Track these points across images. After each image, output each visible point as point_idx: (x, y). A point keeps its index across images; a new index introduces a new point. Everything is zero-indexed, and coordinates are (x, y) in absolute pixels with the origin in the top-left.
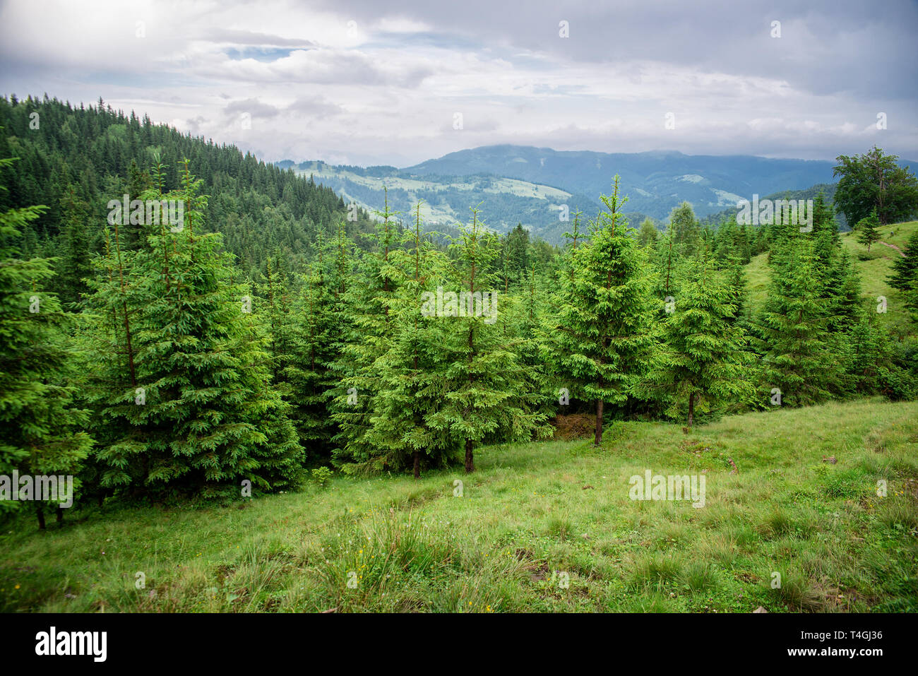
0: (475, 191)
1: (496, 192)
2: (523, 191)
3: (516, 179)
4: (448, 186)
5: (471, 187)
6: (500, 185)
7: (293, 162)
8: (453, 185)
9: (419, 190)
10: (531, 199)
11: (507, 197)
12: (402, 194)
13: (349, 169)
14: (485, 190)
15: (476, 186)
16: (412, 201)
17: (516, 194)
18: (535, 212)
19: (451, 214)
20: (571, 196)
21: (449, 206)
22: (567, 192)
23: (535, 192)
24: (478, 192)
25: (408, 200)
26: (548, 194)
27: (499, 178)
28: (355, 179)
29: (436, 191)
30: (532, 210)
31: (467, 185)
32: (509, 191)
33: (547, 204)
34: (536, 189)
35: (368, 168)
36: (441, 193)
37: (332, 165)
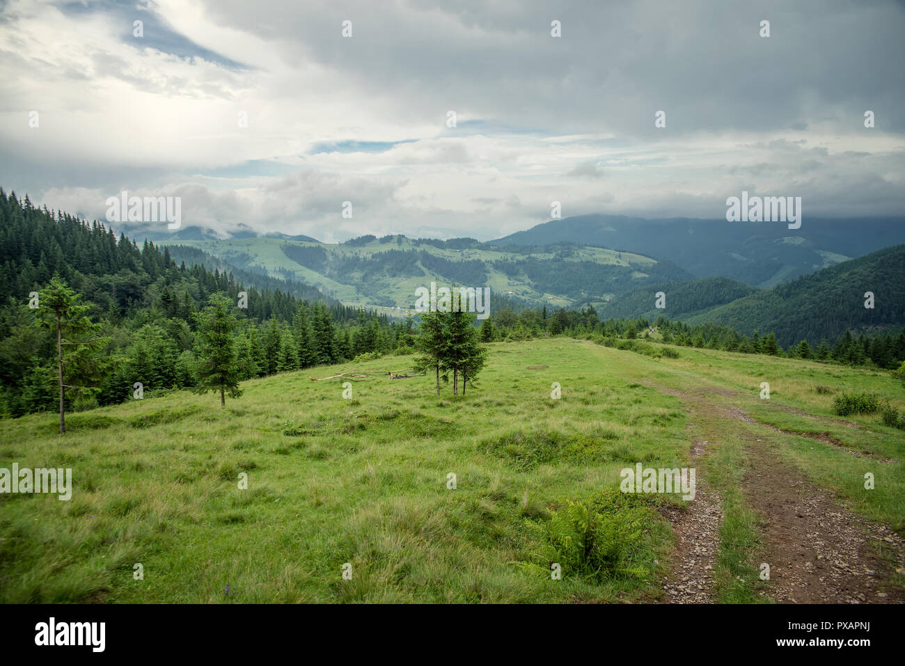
0: (555, 260)
1: (576, 260)
2: (605, 259)
3: (598, 247)
4: (527, 256)
5: (552, 256)
6: (581, 254)
7: (375, 237)
8: (533, 255)
9: (496, 261)
10: (613, 266)
11: (587, 265)
12: (479, 265)
13: (429, 242)
14: (566, 259)
15: (557, 255)
16: (489, 272)
17: (599, 262)
18: (617, 281)
19: (529, 284)
20: (656, 262)
21: (526, 276)
22: (653, 258)
23: (618, 259)
24: (559, 260)
25: (485, 272)
26: (633, 261)
27: (581, 247)
28: (434, 251)
29: (515, 261)
30: (614, 278)
31: (547, 254)
32: (590, 259)
33: (631, 271)
34: (620, 256)
35: (448, 241)
36: (519, 263)
37: (412, 238)
